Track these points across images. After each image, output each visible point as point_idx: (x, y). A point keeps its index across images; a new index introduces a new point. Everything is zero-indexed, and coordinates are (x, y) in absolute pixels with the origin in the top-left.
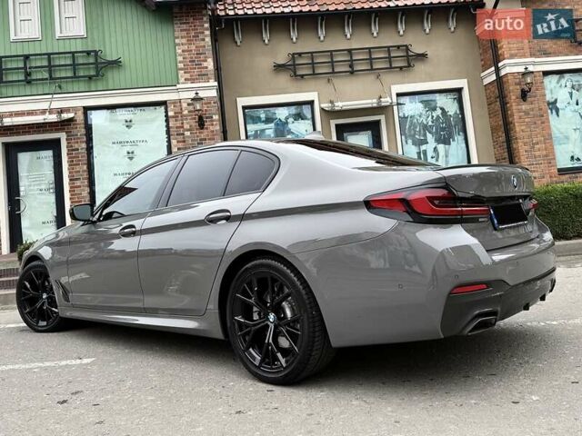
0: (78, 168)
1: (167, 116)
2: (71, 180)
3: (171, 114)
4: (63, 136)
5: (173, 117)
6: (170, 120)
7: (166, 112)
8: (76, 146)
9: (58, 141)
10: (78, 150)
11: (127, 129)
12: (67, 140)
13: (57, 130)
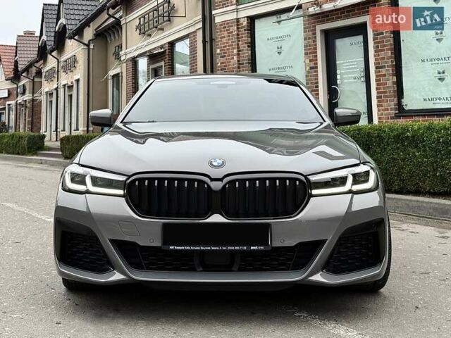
0: (382, 54)
2: (376, 68)
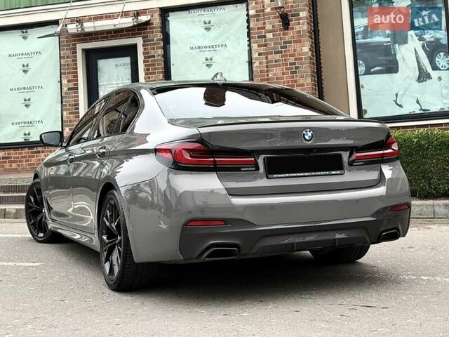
0: (154, 77)
1: (248, 15)
3: (252, 12)
4: (139, 41)
5: (254, 16)
6: (252, 20)
7: (248, 10)
8: (152, 52)
9: (134, 47)
10: (154, 56)
11: (206, 32)
12: (143, 45)
13: (134, 35)
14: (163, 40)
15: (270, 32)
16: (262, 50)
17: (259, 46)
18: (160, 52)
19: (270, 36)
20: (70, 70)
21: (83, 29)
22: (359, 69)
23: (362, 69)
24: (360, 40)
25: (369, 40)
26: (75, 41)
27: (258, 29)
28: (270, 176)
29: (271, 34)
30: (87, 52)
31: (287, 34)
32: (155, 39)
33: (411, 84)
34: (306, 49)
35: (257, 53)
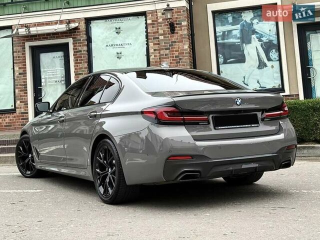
1: (146, 23)
3: (149, 22)
4: (70, 41)
5: (151, 24)
6: (149, 27)
7: (146, 20)
8: (80, 48)
9: (67, 44)
10: (81, 51)
11: (116, 35)
12: (73, 44)
13: (67, 37)
14: (87, 40)
15: (161, 35)
16: (156, 47)
17: (154, 44)
18: (85, 48)
19: (161, 37)
20: (20, 61)
21: (29, 32)
22: (220, 61)
23: (221, 60)
24: (220, 41)
25: (226, 41)
26: (24, 40)
27: (154, 33)
28: (216, 128)
29: (163, 36)
30: (33, 48)
31: (173, 37)
32: (82, 39)
33: (254, 70)
34: (186, 47)
35: (153, 49)
